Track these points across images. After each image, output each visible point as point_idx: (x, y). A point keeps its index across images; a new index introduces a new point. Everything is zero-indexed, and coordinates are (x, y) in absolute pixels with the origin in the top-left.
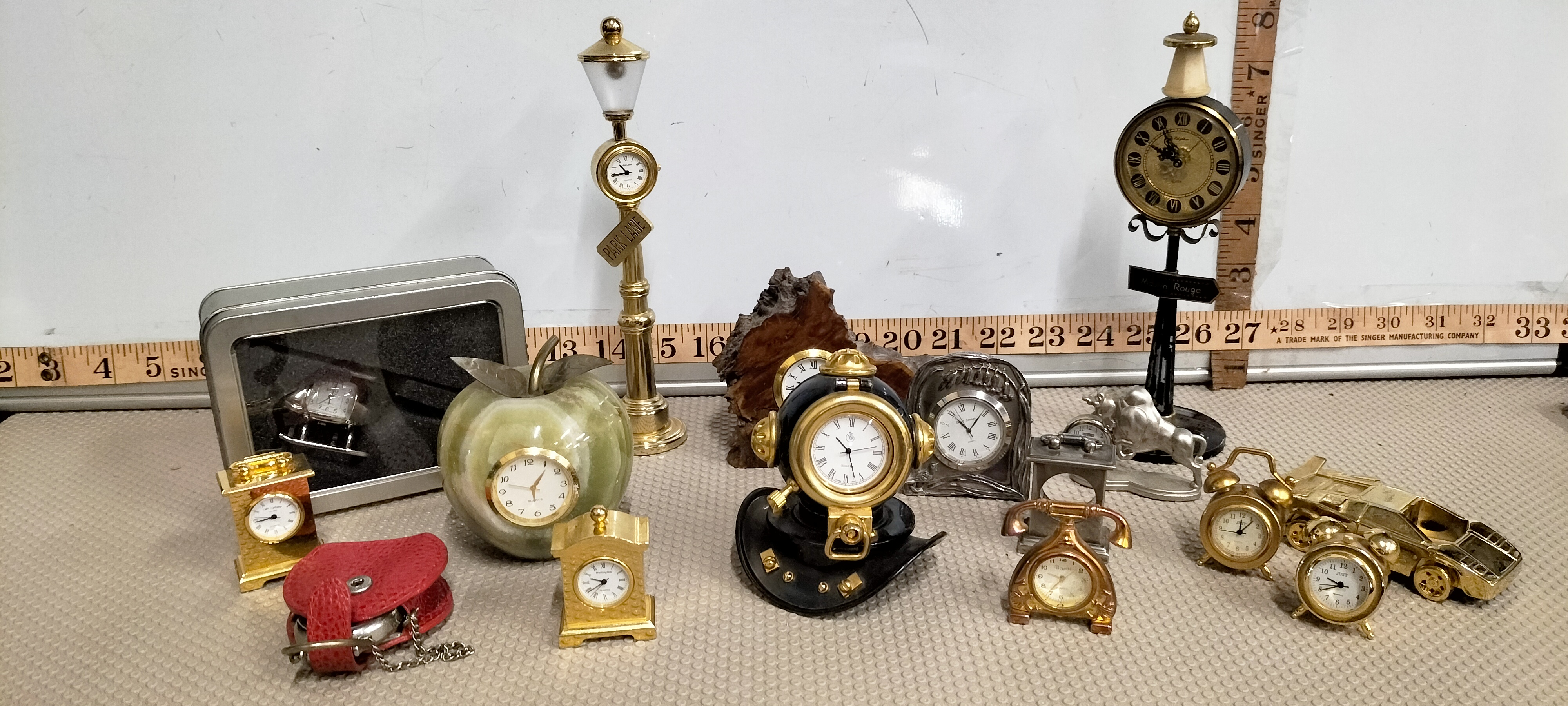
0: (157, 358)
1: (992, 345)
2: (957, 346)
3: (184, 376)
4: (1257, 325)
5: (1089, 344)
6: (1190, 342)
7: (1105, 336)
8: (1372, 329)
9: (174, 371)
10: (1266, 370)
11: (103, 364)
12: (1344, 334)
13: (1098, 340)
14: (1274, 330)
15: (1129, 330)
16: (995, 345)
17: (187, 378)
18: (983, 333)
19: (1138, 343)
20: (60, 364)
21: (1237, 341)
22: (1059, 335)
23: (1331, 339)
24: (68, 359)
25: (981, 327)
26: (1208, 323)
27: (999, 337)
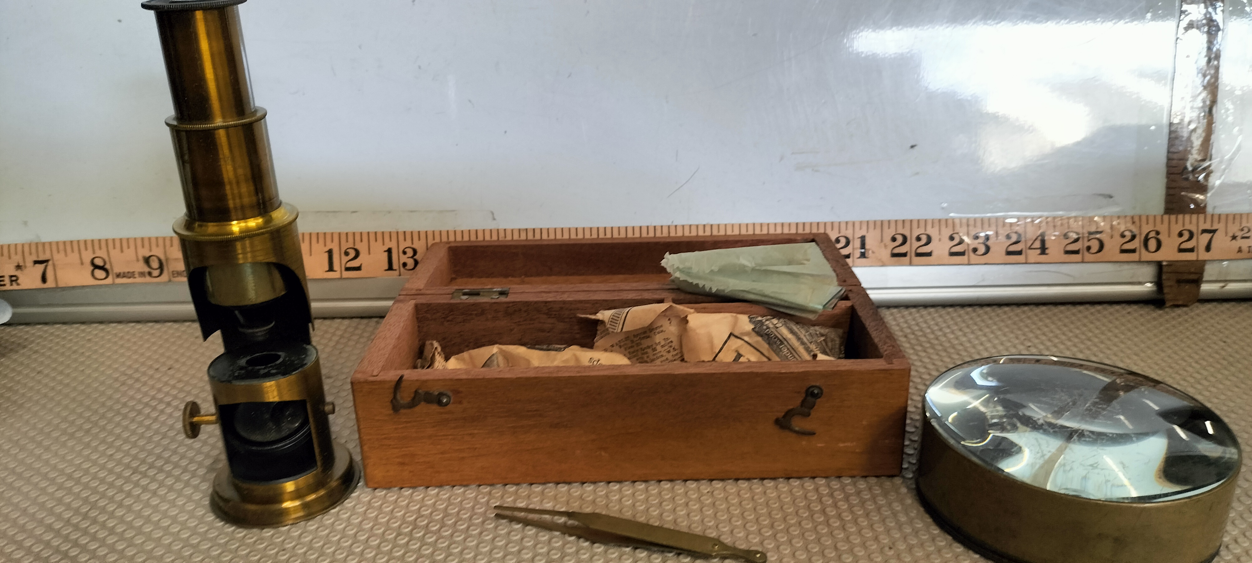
1: (904, 255)
2: (863, 255)
4: (1214, 231)
5: (1019, 253)
6: (1138, 250)
7: (1038, 244)
10: (1222, 284)
13: (1030, 248)
14: (1234, 238)
15: (1066, 236)
16: (908, 254)
18: (894, 239)
19: (1076, 252)
21: (1191, 250)
22: (984, 243)
25: (892, 232)
26: (1157, 229)
27: (913, 245)
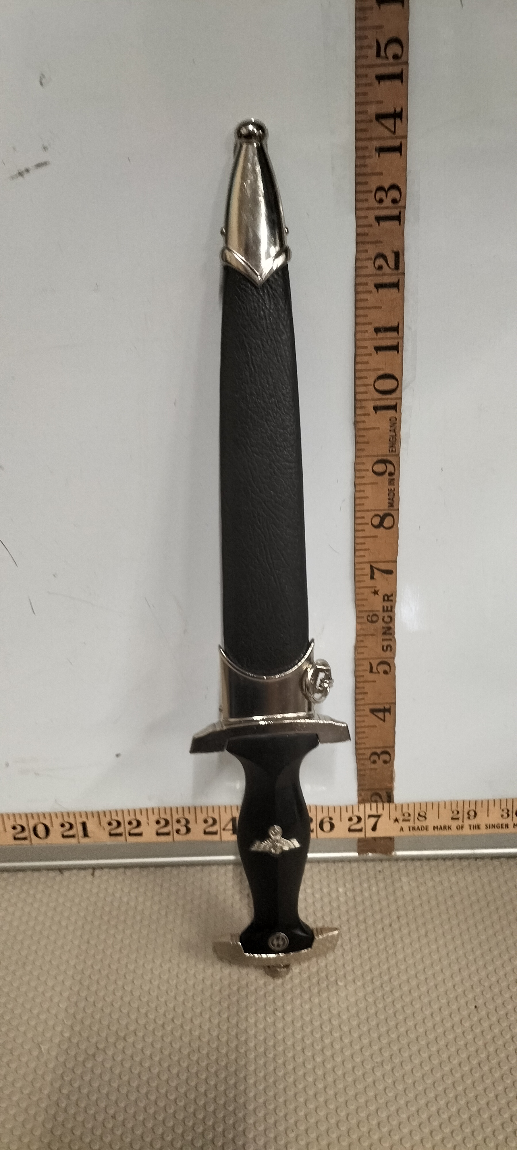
1: (120, 835)
2: (86, 834)
4: (379, 816)
5: (215, 833)
7: (230, 827)
8: (495, 818)
12: (467, 823)
13: (224, 829)
14: (396, 820)
16: (124, 834)
18: (110, 824)
21: (360, 830)
22: (185, 826)
23: (454, 827)
25: (108, 819)
26: (330, 815)
27: (125, 828)
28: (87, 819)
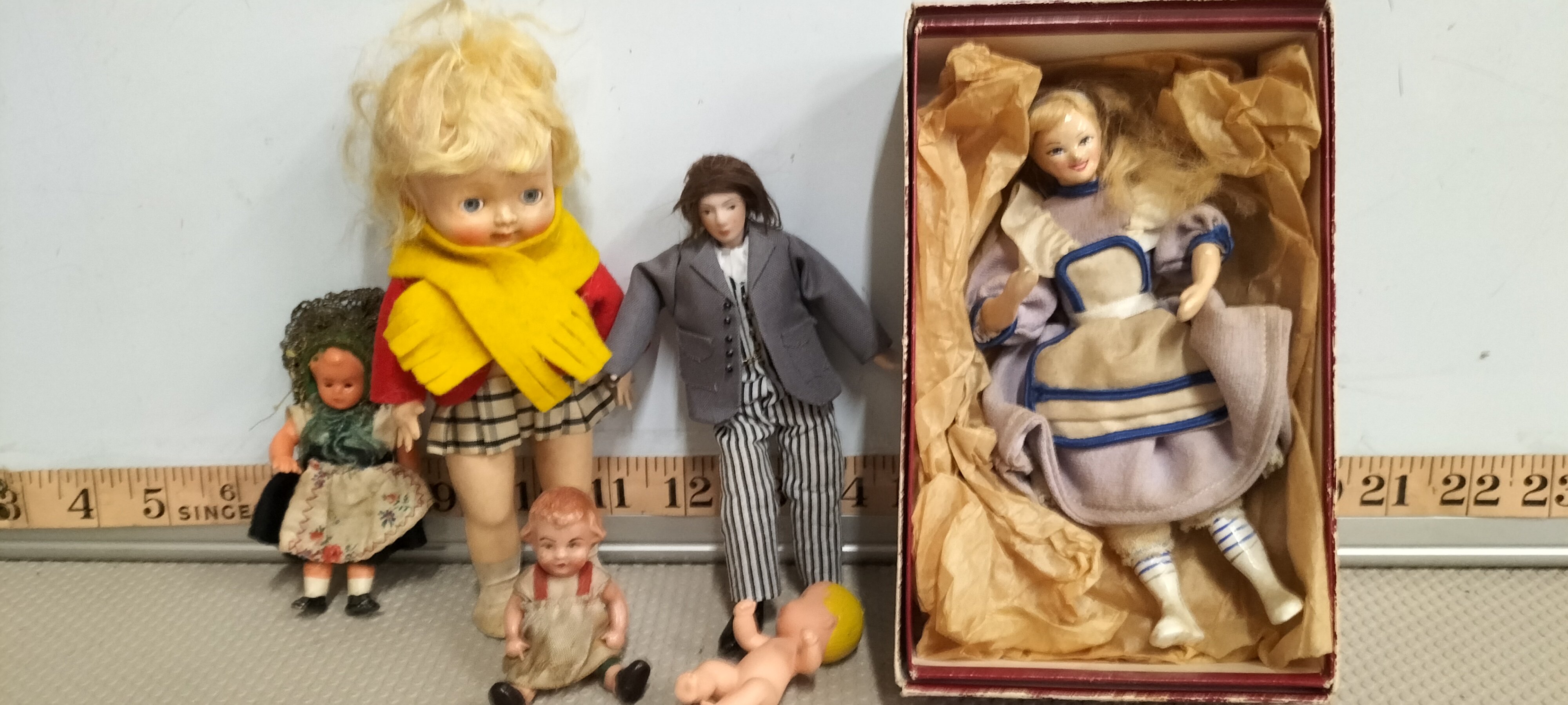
0: (158, 490)
1: (1460, 502)
2: (1401, 500)
3: (198, 517)
9: (184, 511)
11: (81, 499)
16: (1465, 502)
17: (202, 520)
18: (1447, 481)
20: (20, 497)
24: (32, 488)
25: (1445, 472)
27: (1473, 489)
28: (1411, 471)
